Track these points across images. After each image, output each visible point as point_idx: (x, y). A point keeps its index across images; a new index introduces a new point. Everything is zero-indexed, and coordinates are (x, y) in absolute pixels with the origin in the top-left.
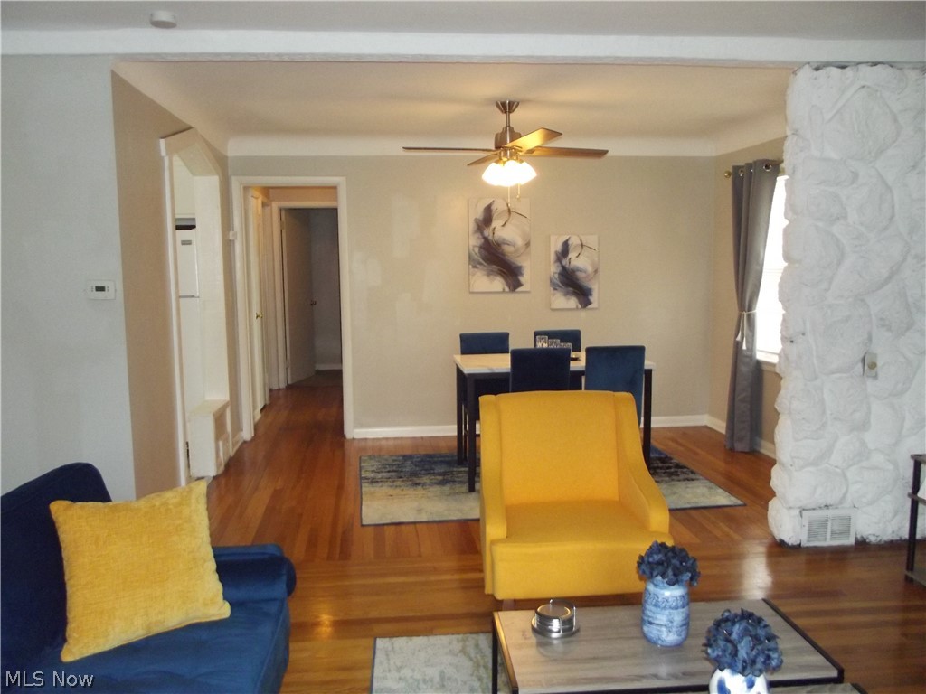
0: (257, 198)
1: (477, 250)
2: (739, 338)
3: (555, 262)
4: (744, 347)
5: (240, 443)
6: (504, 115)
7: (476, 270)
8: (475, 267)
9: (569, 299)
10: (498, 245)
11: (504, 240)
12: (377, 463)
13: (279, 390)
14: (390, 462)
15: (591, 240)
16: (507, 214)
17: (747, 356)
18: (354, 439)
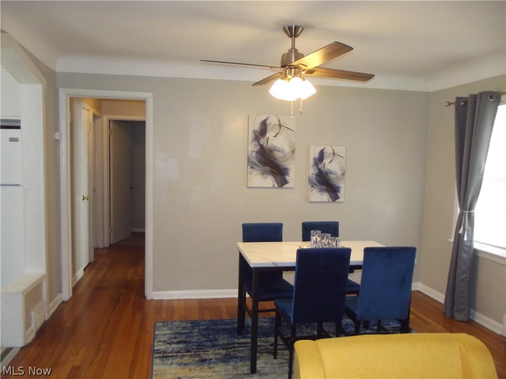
0: (89, 111)
1: (254, 154)
2: (461, 231)
3: (314, 166)
4: (465, 239)
5: (59, 303)
6: (290, 40)
7: (253, 170)
8: (252, 168)
9: (322, 195)
10: (271, 151)
11: (275, 147)
12: (169, 332)
13: (104, 248)
14: (180, 330)
15: (340, 150)
16: (278, 127)
17: (467, 246)
18: (152, 300)
